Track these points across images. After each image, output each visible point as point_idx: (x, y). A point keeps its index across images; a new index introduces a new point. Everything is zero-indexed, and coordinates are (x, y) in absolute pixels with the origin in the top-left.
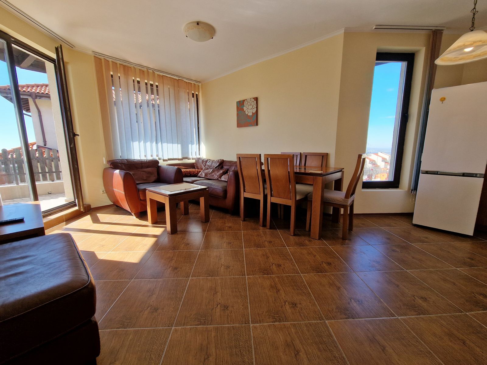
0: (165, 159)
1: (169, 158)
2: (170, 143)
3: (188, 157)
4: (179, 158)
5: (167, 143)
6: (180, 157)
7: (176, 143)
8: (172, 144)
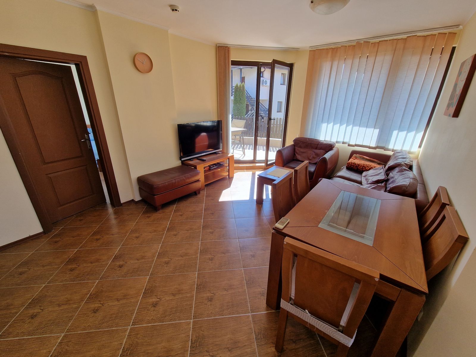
0: (351, 143)
1: (357, 143)
2: (363, 126)
3: (386, 147)
4: (371, 146)
5: (359, 126)
6: (373, 145)
7: (372, 128)
8: (366, 128)
